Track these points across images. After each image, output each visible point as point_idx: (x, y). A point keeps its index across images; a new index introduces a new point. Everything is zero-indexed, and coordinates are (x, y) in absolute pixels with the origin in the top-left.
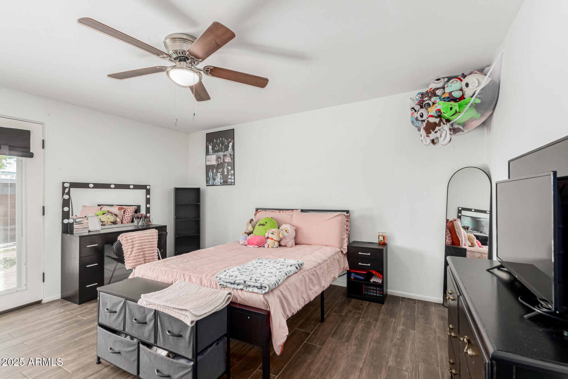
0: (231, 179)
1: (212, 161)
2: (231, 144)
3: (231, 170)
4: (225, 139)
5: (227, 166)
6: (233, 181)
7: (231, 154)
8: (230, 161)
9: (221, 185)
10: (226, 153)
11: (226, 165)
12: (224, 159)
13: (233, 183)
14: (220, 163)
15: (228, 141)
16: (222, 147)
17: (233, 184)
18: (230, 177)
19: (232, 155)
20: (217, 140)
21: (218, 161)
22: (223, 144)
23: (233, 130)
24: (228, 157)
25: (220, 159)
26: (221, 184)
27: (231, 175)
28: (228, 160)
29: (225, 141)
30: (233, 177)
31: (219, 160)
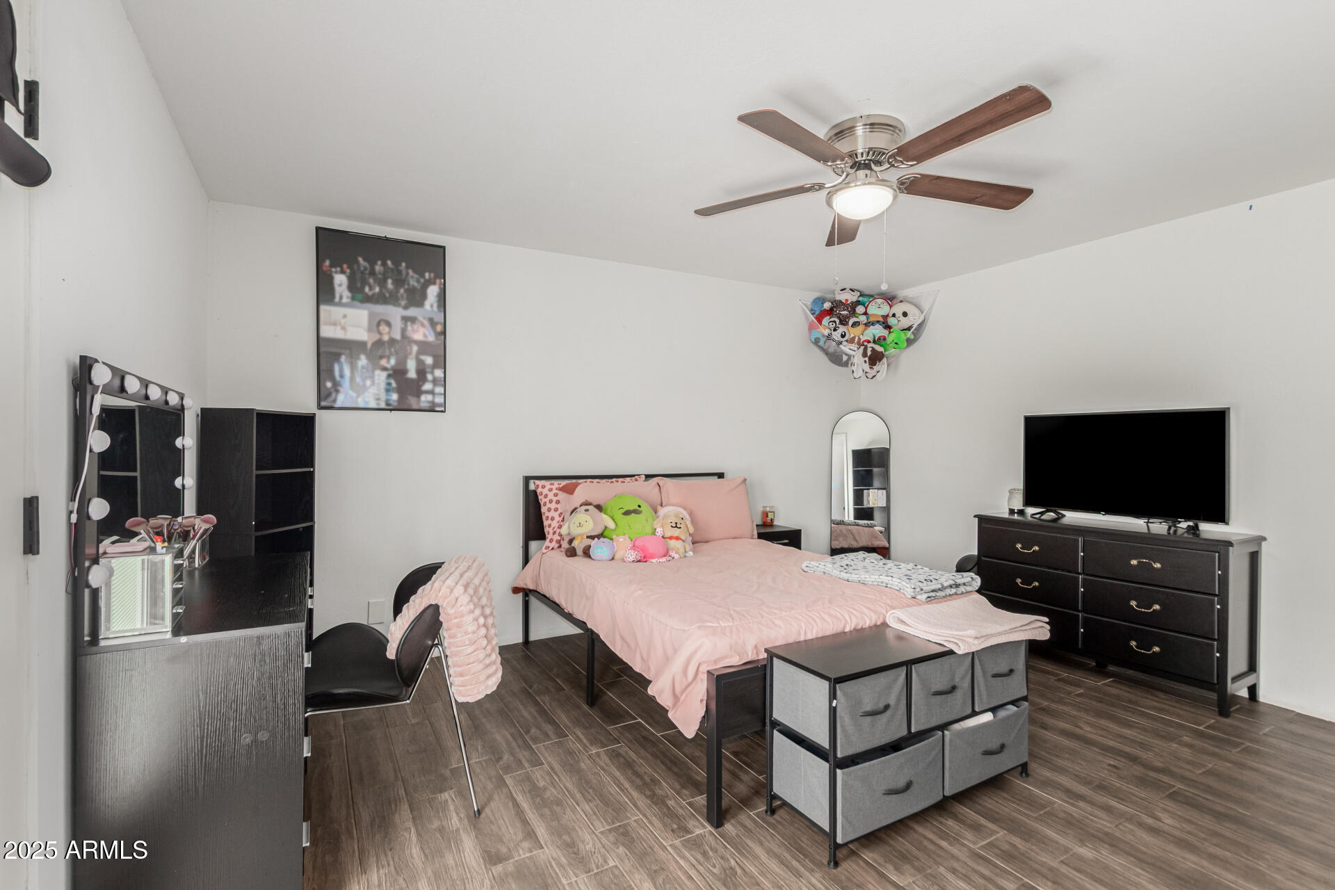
0: (432, 392)
1: (349, 329)
2: (433, 291)
3: (435, 366)
4: (407, 268)
5: (419, 353)
6: (439, 400)
7: (436, 320)
8: (431, 338)
9: (391, 410)
10: (412, 312)
11: (415, 348)
12: (404, 331)
13: (440, 405)
14: (386, 338)
15: (423, 276)
16: (398, 291)
17: (437, 409)
18: (427, 386)
19: (437, 324)
20: (373, 264)
21: (380, 333)
22: (399, 282)
23: (442, 249)
24: (423, 325)
25: (388, 324)
26: (388, 404)
27: (435, 382)
28: (421, 333)
29: (408, 274)
30: (443, 389)
31: (384, 328)
